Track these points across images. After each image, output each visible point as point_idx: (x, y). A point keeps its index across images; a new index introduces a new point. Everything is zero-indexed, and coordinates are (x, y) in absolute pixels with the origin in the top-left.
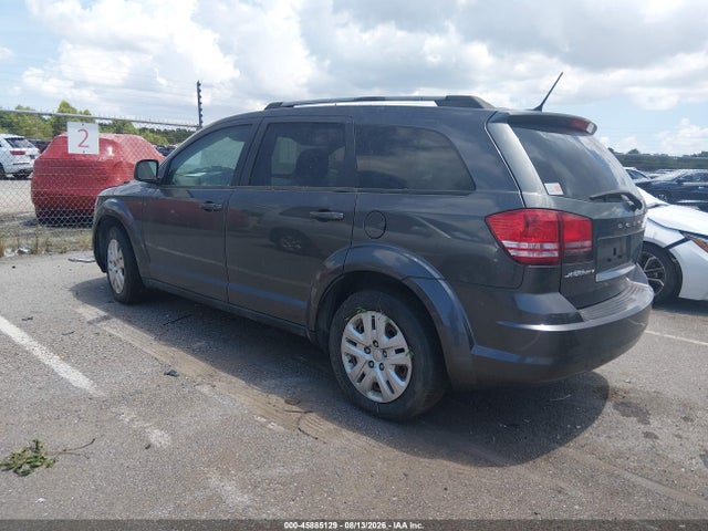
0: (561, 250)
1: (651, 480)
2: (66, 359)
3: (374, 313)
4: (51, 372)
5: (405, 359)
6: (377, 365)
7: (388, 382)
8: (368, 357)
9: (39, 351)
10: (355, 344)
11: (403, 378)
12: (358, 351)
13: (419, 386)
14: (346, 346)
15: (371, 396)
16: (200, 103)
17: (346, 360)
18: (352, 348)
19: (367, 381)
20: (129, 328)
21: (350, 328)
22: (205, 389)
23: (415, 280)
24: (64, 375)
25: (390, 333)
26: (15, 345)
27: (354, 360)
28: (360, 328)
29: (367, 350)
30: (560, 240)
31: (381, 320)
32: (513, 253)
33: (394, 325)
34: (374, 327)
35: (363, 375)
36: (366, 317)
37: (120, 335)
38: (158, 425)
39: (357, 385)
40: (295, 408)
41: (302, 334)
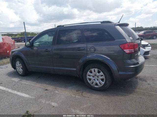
0: (134, 50)
1: (154, 92)
2: (18, 91)
3: (94, 69)
4: (17, 95)
5: (103, 77)
6: (96, 80)
7: (100, 83)
8: (94, 78)
9: (10, 91)
10: (90, 76)
11: (103, 81)
12: (91, 77)
13: (107, 82)
14: (88, 77)
15: (96, 86)
16: (25, 27)
17: (88, 80)
18: (90, 77)
19: (94, 83)
20: (29, 82)
21: (89, 73)
22: (57, 92)
23: (105, 60)
24: (21, 95)
25: (99, 72)
26: (3, 90)
27: (90, 79)
28: (91, 72)
29: (93, 77)
30: (134, 48)
31: (96, 70)
32: (126, 52)
33: (100, 70)
34: (95, 72)
35: (93, 82)
36: (93, 70)
37: (27, 83)
38: (52, 102)
39: (92, 85)
40: (79, 92)
41: (75, 76)
